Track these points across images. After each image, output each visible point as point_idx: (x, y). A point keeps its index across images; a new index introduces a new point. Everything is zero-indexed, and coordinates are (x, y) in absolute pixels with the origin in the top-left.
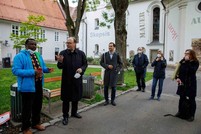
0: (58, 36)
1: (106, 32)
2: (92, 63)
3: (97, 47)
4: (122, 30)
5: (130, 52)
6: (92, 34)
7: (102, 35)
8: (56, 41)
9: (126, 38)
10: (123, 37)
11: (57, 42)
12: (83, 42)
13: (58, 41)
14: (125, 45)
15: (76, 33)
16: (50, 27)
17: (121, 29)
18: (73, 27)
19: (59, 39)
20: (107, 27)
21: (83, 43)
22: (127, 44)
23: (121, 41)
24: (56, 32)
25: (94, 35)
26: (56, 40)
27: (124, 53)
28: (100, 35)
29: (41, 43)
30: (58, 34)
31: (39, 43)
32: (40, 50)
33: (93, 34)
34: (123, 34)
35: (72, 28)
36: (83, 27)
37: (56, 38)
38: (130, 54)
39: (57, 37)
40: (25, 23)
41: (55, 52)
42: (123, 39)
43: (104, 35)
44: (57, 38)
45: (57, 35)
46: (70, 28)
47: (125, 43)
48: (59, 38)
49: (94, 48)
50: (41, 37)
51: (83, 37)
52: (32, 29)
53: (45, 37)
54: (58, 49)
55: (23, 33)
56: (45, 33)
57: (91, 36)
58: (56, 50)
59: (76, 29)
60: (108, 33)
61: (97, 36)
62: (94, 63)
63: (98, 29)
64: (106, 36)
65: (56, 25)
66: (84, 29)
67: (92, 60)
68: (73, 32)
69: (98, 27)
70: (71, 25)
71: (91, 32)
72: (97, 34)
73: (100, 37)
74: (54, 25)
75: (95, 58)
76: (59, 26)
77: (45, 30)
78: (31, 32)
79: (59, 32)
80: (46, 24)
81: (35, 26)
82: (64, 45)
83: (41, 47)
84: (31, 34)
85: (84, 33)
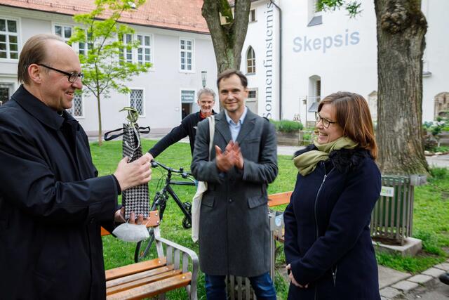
0: (190, 55)
1: (347, 31)
2: (296, 140)
3: (315, 84)
4: (404, 17)
5: (437, 100)
6: (297, 41)
7: (334, 42)
8: (186, 70)
9: (423, 45)
10: (408, 43)
11: (189, 71)
12: (269, 68)
13: (190, 68)
14: (417, 73)
15: (238, 40)
16: (166, 26)
17: (401, 12)
18: (228, 20)
19: (193, 64)
20: (347, 12)
21: (269, 73)
22: (425, 70)
23: (403, 59)
24: (183, 42)
25: (307, 45)
26: (183, 67)
27: (414, 105)
28: (325, 44)
29: (134, 77)
30: (190, 48)
31: (128, 76)
32: (135, 99)
33: (302, 43)
34: (409, 31)
35: (223, 21)
36: (270, 19)
37: (183, 61)
38: (438, 104)
39: (186, 58)
40: (85, 17)
41: (183, 104)
42: (408, 50)
43: (341, 41)
44: (186, 61)
45: (186, 51)
46: (217, 24)
47: (419, 67)
48: (193, 58)
49: (306, 90)
50: (140, 58)
51: (269, 53)
52: (105, 33)
53: (151, 58)
54: (189, 94)
55: (86, 50)
56: (152, 47)
57: (294, 49)
58: (186, 96)
59: (238, 24)
60: (355, 35)
61: (317, 46)
62: (305, 140)
63: (321, 23)
64: (347, 44)
65: (182, 20)
66: (271, 27)
67: (299, 128)
68: (227, 35)
69: (321, 17)
70: (220, 14)
71: (296, 36)
72: (316, 40)
73: (324, 52)
74: (177, 19)
75: (310, 122)
76: (192, 20)
77: (152, 35)
78: (104, 45)
79: (195, 41)
80: (154, 18)
81: (114, 24)
82: (204, 81)
83: (140, 90)
84: (103, 49)
85: (271, 40)
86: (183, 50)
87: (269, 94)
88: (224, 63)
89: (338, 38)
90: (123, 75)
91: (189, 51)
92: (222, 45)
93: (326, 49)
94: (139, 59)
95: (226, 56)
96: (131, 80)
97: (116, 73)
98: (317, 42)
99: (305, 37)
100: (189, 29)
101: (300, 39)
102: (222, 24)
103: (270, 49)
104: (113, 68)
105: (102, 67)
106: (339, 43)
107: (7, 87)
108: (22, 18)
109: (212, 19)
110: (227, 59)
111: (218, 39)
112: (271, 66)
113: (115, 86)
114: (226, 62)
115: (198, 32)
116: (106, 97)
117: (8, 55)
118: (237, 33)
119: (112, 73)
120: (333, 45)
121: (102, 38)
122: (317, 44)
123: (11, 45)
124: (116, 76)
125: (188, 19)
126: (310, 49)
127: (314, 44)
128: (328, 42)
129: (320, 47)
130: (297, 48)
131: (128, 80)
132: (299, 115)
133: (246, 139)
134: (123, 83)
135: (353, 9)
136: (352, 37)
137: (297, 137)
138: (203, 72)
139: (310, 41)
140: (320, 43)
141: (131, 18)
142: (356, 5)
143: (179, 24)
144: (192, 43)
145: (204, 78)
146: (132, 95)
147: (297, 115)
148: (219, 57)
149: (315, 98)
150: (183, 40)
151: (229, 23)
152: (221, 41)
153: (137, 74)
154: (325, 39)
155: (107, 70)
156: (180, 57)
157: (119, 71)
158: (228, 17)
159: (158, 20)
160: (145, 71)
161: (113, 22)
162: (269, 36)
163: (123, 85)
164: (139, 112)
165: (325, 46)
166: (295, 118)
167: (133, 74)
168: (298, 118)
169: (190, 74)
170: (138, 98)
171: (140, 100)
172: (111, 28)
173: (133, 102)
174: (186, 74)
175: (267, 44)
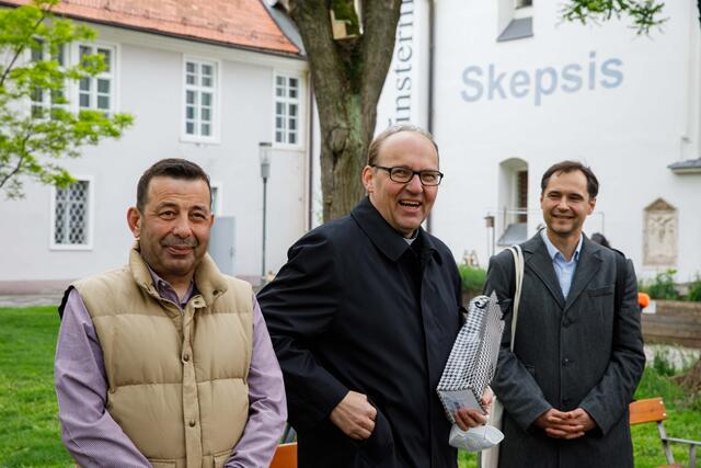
0: (207, 98)
1: (593, 55)
3: (514, 180)
6: (472, 76)
7: (561, 81)
8: (198, 136)
11: (205, 139)
13: (206, 130)
15: (372, 75)
18: (348, 30)
19: (215, 122)
24: (191, 67)
25: (495, 85)
26: (190, 128)
28: (543, 84)
29: (86, 147)
30: (207, 82)
31: (71, 146)
32: (68, 203)
33: (484, 80)
35: (339, 29)
36: (407, 20)
37: (190, 113)
39: (198, 106)
43: (579, 80)
44: (198, 113)
45: (199, 88)
46: (325, 34)
48: (215, 108)
50: (85, 101)
51: (403, 103)
53: (112, 102)
56: (117, 74)
57: (464, 94)
59: (372, 40)
60: (612, 67)
61: (520, 89)
63: (531, 36)
64: (592, 87)
65: (193, 13)
66: (410, 39)
68: (346, 64)
69: (529, 21)
70: (332, 14)
71: (470, 64)
72: (516, 74)
73: (538, 102)
74: (179, 11)
76: (214, 14)
77: (115, 47)
78: (13, 67)
79: (220, 65)
80: (123, 5)
81: (42, 19)
82: (265, 166)
83: (82, 182)
84: (12, 77)
85: (408, 70)
86: (191, 88)
88: (338, 127)
89: (572, 72)
90: (56, 144)
91: (207, 90)
92: (334, 85)
93: (543, 96)
94: (81, 104)
95: (344, 112)
96: (77, 155)
97: (41, 136)
98: (520, 79)
99: (492, 68)
100: (209, 37)
101: (479, 71)
102: (336, 37)
103: (404, 92)
106: (572, 84)
109: (313, 26)
110: (346, 119)
111: (326, 71)
113: (35, 168)
114: (344, 125)
115: (229, 45)
116: (11, 196)
118: (370, 59)
119: (32, 138)
120: (559, 89)
122: (520, 84)
124: (37, 145)
125: (205, 12)
126: (503, 96)
127: (513, 85)
128: (546, 82)
129: (526, 92)
130: (472, 92)
131: (70, 154)
132: (473, 253)
133: (589, 288)
134: (56, 162)
135: (645, 16)
136: (604, 69)
138: (262, 144)
139: (502, 76)
140: (527, 81)
142: (653, 7)
143: (184, 22)
144: (214, 70)
145: (266, 160)
146: (60, 193)
147: (470, 252)
148: (328, 111)
149: (514, 212)
150: (191, 61)
151: (353, 36)
152: (332, 75)
153: (94, 141)
154: (539, 74)
155: (20, 129)
156: (184, 105)
157: (50, 134)
158: (349, 22)
159: (133, 12)
160: (115, 134)
161: (40, 14)
162: (403, 60)
163: (57, 168)
164: (77, 237)
165: (539, 90)
166: (466, 260)
167: (83, 141)
168: (472, 261)
169: (206, 145)
170: (75, 201)
171: (81, 206)
172: (34, 28)
173: (63, 212)
174: (198, 144)
175: (398, 80)
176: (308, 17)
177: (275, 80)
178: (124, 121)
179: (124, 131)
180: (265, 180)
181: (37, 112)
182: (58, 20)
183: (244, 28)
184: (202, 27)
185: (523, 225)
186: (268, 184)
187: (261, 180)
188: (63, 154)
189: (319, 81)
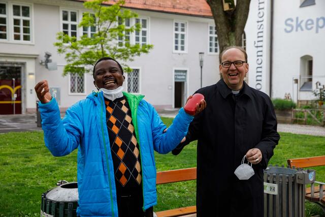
0: (183, 36)
2: (289, 118)
3: (306, 64)
6: (289, 22)
8: (179, 51)
11: (182, 52)
12: (260, 49)
13: (183, 49)
16: (161, 9)
18: (230, 6)
19: (186, 45)
21: (260, 54)
24: (177, 24)
25: (299, 25)
26: (176, 48)
29: (136, 57)
30: (183, 30)
31: (130, 57)
32: (132, 77)
33: (294, 24)
35: (226, 7)
36: (262, 1)
37: (177, 42)
39: (180, 39)
40: (94, 3)
41: (176, 83)
44: (180, 42)
45: (180, 32)
46: (221, 9)
48: (186, 40)
49: (296, 70)
50: (137, 39)
51: (260, 35)
52: (112, 17)
53: (147, 40)
54: (182, 74)
55: (89, 32)
56: (148, 29)
57: (285, 30)
58: (179, 75)
59: (240, 10)
61: (309, 27)
62: (298, 119)
65: (177, 3)
66: (263, 8)
67: (292, 106)
68: (229, 20)
70: (223, 1)
71: (288, 17)
73: (317, 32)
74: (172, 3)
75: (301, 101)
76: (186, 3)
77: (148, 18)
78: (110, 28)
79: (188, 23)
80: (151, 2)
81: (119, 10)
82: (201, 62)
83: (137, 70)
84: (109, 32)
85: (262, 21)
86: (177, 32)
87: (259, 74)
90: (125, 56)
91: (183, 33)
92: (224, 29)
93: (319, 29)
94: (136, 41)
95: (228, 39)
96: (133, 60)
97: (119, 53)
98: (309, 22)
99: (297, 19)
100: (183, 12)
101: (292, 20)
102: (225, 10)
103: (260, 30)
104: (117, 49)
105: (107, 48)
107: (20, 66)
108: (35, 4)
109: (216, 6)
110: (229, 42)
111: (221, 24)
112: (262, 46)
114: (228, 45)
115: (191, 15)
117: (22, 37)
118: (239, 18)
119: (116, 54)
121: (108, 22)
122: (310, 24)
123: (24, 28)
124: (119, 57)
125: (182, 3)
126: (302, 29)
127: (307, 25)
128: (321, 23)
129: (312, 28)
130: (289, 28)
131: (130, 60)
132: (289, 94)
134: (125, 63)
137: (289, 115)
138: (200, 53)
139: (302, 21)
140: (313, 23)
141: (130, 3)
143: (174, 7)
144: (185, 26)
145: (202, 59)
146: (129, 74)
147: (288, 94)
148: (222, 40)
149: (307, 77)
150: (177, 22)
151: (232, 9)
152: (223, 25)
153: (139, 54)
154: (318, 20)
155: (112, 51)
156: (174, 39)
157: (123, 52)
158: (230, 4)
159: (155, 4)
160: (146, 52)
161: (119, 8)
162: (260, 17)
163: (126, 65)
164: (135, 90)
165: (318, 26)
166: (286, 97)
167: (135, 54)
168: (288, 97)
169: (182, 54)
170: (134, 77)
171: (137, 79)
172: (117, 13)
173: (130, 81)
174: (179, 54)
175: (258, 26)
176: (214, 3)
177: (209, 28)
178: (150, 47)
179: (149, 51)
180: (201, 67)
181: (120, 44)
182: (125, 9)
183: (197, 8)
184: (180, 9)
185: (310, 82)
186: (203, 69)
187: (200, 67)
188: (128, 60)
189: (218, 28)
